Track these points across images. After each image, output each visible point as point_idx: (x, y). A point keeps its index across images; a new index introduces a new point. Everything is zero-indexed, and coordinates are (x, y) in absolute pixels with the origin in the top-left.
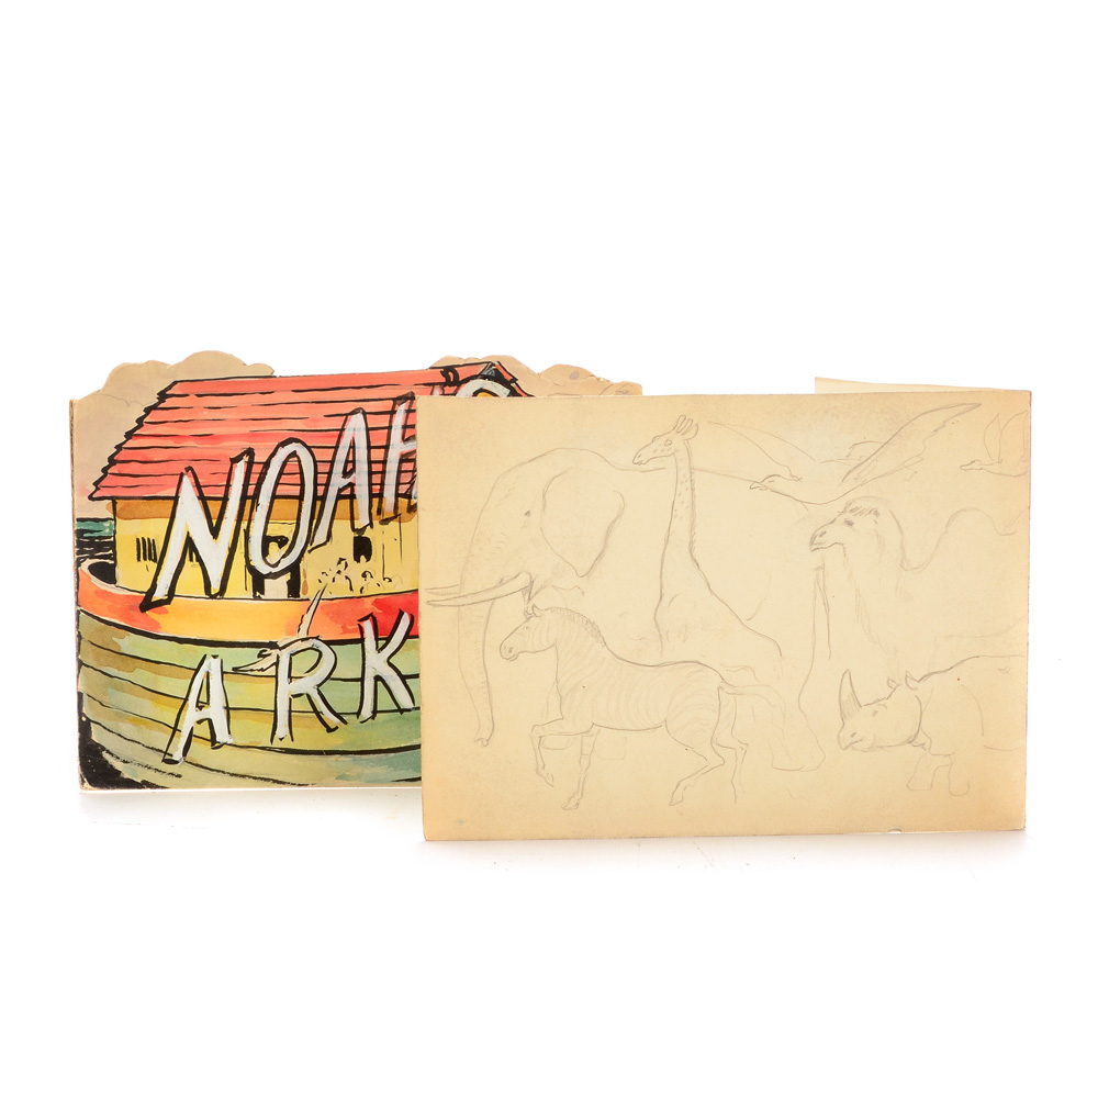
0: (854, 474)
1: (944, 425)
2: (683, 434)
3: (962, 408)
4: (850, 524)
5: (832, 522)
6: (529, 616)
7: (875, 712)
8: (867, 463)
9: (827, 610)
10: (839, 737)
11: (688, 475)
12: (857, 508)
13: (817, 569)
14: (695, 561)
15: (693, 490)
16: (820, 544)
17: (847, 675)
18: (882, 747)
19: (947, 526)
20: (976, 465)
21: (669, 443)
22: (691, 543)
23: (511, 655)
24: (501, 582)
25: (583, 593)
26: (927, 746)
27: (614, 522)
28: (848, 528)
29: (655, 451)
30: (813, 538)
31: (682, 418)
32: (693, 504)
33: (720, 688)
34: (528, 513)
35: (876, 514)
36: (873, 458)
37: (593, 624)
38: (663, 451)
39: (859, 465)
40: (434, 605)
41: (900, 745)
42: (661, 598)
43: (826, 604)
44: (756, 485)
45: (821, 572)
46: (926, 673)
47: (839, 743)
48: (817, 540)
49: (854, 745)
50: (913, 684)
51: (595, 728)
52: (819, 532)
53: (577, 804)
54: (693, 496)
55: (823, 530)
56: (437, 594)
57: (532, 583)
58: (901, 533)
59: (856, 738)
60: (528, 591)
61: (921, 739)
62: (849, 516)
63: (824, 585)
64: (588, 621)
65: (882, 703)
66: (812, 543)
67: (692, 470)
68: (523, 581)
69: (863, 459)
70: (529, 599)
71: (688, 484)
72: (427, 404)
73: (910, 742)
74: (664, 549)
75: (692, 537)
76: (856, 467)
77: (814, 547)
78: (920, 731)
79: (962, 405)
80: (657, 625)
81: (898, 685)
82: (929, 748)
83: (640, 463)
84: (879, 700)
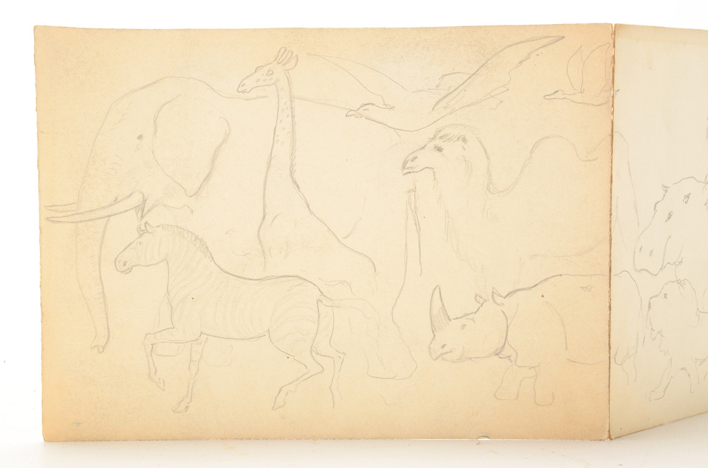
0: (443, 103)
1: (528, 58)
2: (284, 65)
3: (545, 41)
4: (440, 149)
5: (423, 148)
6: (142, 232)
7: (464, 325)
8: (456, 93)
9: (419, 230)
10: (430, 348)
11: (289, 103)
12: (446, 135)
13: (409, 191)
14: (295, 182)
15: (293, 117)
16: (412, 168)
17: (437, 290)
18: (470, 358)
19: (532, 152)
20: (559, 95)
21: (270, 73)
22: (292, 166)
23: (126, 268)
24: (116, 201)
25: (192, 212)
26: (513, 358)
28: (438, 154)
29: (258, 80)
30: (405, 163)
31: (283, 50)
32: (293, 130)
33: (319, 301)
34: (140, 137)
35: (464, 140)
36: (462, 87)
37: (201, 240)
38: (265, 80)
39: (448, 95)
40: (54, 222)
41: (487, 357)
42: (264, 218)
43: (417, 224)
44: (352, 113)
45: (412, 194)
46: (512, 290)
47: (430, 354)
48: (409, 164)
49: (444, 356)
50: (499, 300)
51: (204, 337)
52: (411, 157)
53: (187, 407)
54: (293, 123)
55: (414, 155)
56: (56, 211)
57: (145, 201)
58: (488, 158)
59: (446, 349)
60: (141, 209)
61: (507, 351)
62: (439, 142)
63: (415, 207)
64: (197, 238)
65: (469, 317)
66: (404, 167)
67: (292, 98)
68: (136, 200)
69: (452, 89)
70: (142, 217)
71: (289, 112)
72: (43, 35)
73: (497, 354)
74: (267, 172)
75: (292, 160)
76: (445, 97)
77: (406, 171)
78: (506, 344)
79: (546, 37)
80: (260, 242)
81: (485, 301)
82: (515, 361)
83: (244, 92)
84: (467, 315)
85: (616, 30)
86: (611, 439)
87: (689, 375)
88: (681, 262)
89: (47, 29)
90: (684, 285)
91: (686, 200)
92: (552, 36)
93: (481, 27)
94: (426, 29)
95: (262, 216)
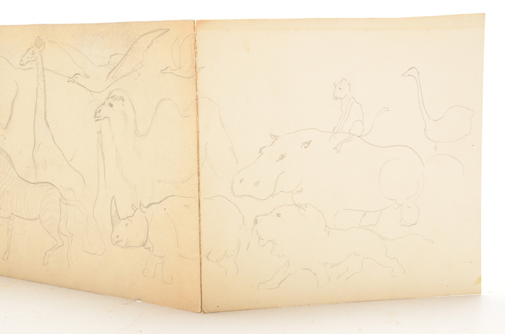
0: (112, 75)
1: (152, 44)
2: (39, 48)
3: (159, 33)
4: (111, 105)
5: (103, 104)
7: (127, 224)
8: (118, 67)
9: (104, 158)
10: (111, 237)
11: (42, 72)
12: (114, 96)
14: (47, 123)
15: (44, 81)
16: (99, 117)
17: (114, 199)
18: (131, 246)
19: (156, 109)
20: (168, 70)
21: (33, 53)
22: (45, 113)
25: (5, 138)
26: (151, 249)
27: (14, 99)
28: (110, 108)
29: (28, 58)
30: (96, 114)
31: (38, 38)
32: (45, 90)
33: (60, 200)
35: (123, 100)
36: (120, 64)
37: (9, 156)
38: (31, 58)
39: (114, 69)
41: (138, 247)
42: (35, 145)
43: (103, 154)
44: (70, 80)
46: (150, 203)
47: (112, 241)
48: (98, 114)
50: (144, 209)
51: (13, 216)
52: (98, 110)
53: (8, 257)
54: (45, 86)
55: (100, 108)
58: (135, 112)
59: (119, 239)
61: (148, 245)
62: (111, 101)
64: (7, 155)
65: (130, 218)
66: (95, 117)
67: (43, 69)
69: (116, 65)
71: (42, 78)
73: (143, 246)
74: (35, 116)
75: (45, 109)
76: (112, 70)
77: (97, 119)
78: (148, 241)
79: (161, 30)
80: (34, 160)
81: (137, 209)
82: (153, 251)
83: (22, 65)
84: (129, 217)
85: (196, 25)
86: (205, 313)
87: (315, 274)
88: (301, 191)
90: (305, 208)
91: (306, 145)
93: (127, 23)
95: (34, 143)
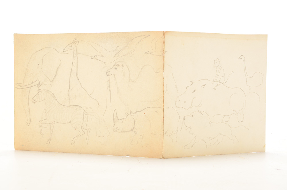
0: (117, 55)
1: (140, 41)
2: (75, 44)
4: (116, 69)
5: (112, 68)
6: (39, 92)
7: (122, 122)
8: (120, 52)
10: (113, 128)
11: (76, 55)
12: (118, 64)
13: (108, 81)
14: (78, 78)
15: (77, 59)
16: (109, 74)
17: (115, 111)
18: (124, 132)
19: (141, 70)
20: (149, 53)
21: (71, 46)
22: (77, 73)
23: (35, 102)
24: (33, 83)
25: (51, 86)
26: (136, 132)
27: (59, 67)
29: (68, 48)
30: (107, 72)
31: (75, 39)
32: (77, 63)
33: (84, 113)
34: (39, 64)
35: (123, 66)
36: (122, 50)
37: (53, 94)
38: (70, 48)
39: (118, 52)
40: (17, 88)
41: (129, 131)
43: (110, 91)
44: (93, 58)
45: (109, 82)
46: (136, 111)
47: (113, 130)
48: (108, 73)
49: (117, 131)
50: (132, 114)
51: (54, 122)
52: (108, 71)
53: (49, 142)
54: (77, 61)
55: (109, 70)
56: (18, 85)
57: (40, 83)
58: (129, 72)
59: (118, 129)
60: (39, 85)
61: (134, 130)
62: (116, 67)
63: (110, 86)
64: (52, 93)
65: (124, 119)
66: (106, 74)
67: (77, 53)
68: (37, 83)
69: (119, 51)
70: (39, 87)
71: (76, 57)
72: (16, 35)
73: (132, 131)
74: (71, 75)
75: (77, 71)
76: (118, 53)
77: (107, 75)
78: (134, 128)
79: (145, 35)
80: (69, 95)
81: (128, 115)
82: (137, 133)
83: (65, 52)
84: (124, 118)
85: (165, 33)
86: (164, 158)
87: (205, 142)
88: (201, 106)
89: (17, 34)
90: (203, 114)
91: (203, 86)
92: (146, 35)
93: (127, 32)
94: (112, 33)
95: (69, 87)
